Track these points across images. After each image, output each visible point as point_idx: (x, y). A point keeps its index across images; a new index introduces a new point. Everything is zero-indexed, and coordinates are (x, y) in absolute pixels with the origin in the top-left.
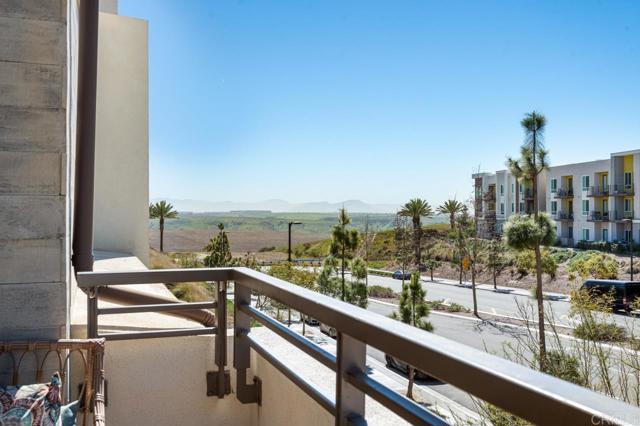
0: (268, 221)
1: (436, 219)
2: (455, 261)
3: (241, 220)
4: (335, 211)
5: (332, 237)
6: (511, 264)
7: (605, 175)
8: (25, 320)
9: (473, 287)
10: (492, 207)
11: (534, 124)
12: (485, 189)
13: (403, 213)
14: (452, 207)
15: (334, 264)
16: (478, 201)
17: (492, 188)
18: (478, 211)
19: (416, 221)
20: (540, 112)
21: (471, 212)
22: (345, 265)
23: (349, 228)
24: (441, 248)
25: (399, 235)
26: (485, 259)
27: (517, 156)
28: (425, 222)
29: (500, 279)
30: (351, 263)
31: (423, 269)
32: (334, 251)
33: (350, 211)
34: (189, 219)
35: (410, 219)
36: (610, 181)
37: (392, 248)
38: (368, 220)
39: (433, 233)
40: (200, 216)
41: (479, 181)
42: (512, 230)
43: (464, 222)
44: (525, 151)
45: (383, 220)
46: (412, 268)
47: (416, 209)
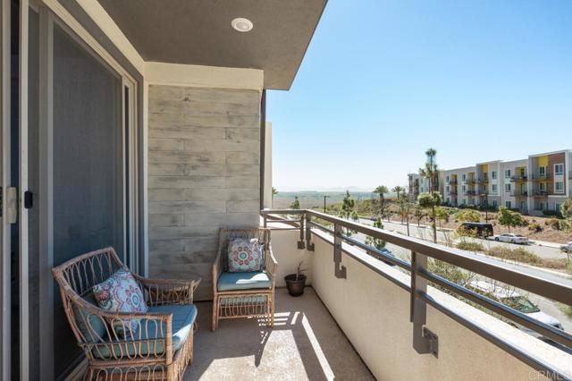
0: (316, 195)
1: (390, 194)
2: (400, 213)
3: (304, 195)
4: (344, 191)
5: (343, 202)
6: (427, 215)
7: (473, 174)
8: (249, 223)
9: (408, 225)
10: (417, 189)
11: (431, 153)
12: (414, 181)
13: (375, 192)
14: (398, 189)
15: (344, 214)
16: (411, 186)
17: (417, 180)
18: (411, 190)
19: (381, 195)
20: (434, 148)
21: (407, 191)
22: (349, 214)
23: (350, 198)
24: (392, 207)
25: (374, 202)
26: (414, 212)
27: (424, 167)
28: (385, 196)
29: (421, 221)
30: (351, 213)
31: (384, 217)
32: (344, 208)
33: (350, 191)
34: (283, 195)
35: (378, 194)
36: (476, 176)
37: (371, 207)
38: (359, 195)
39: (389, 201)
40: (287, 193)
41: (411, 177)
42: (421, 199)
43: (404, 196)
44: (427, 165)
45: (367, 195)
46: (380, 216)
47: (381, 190)
